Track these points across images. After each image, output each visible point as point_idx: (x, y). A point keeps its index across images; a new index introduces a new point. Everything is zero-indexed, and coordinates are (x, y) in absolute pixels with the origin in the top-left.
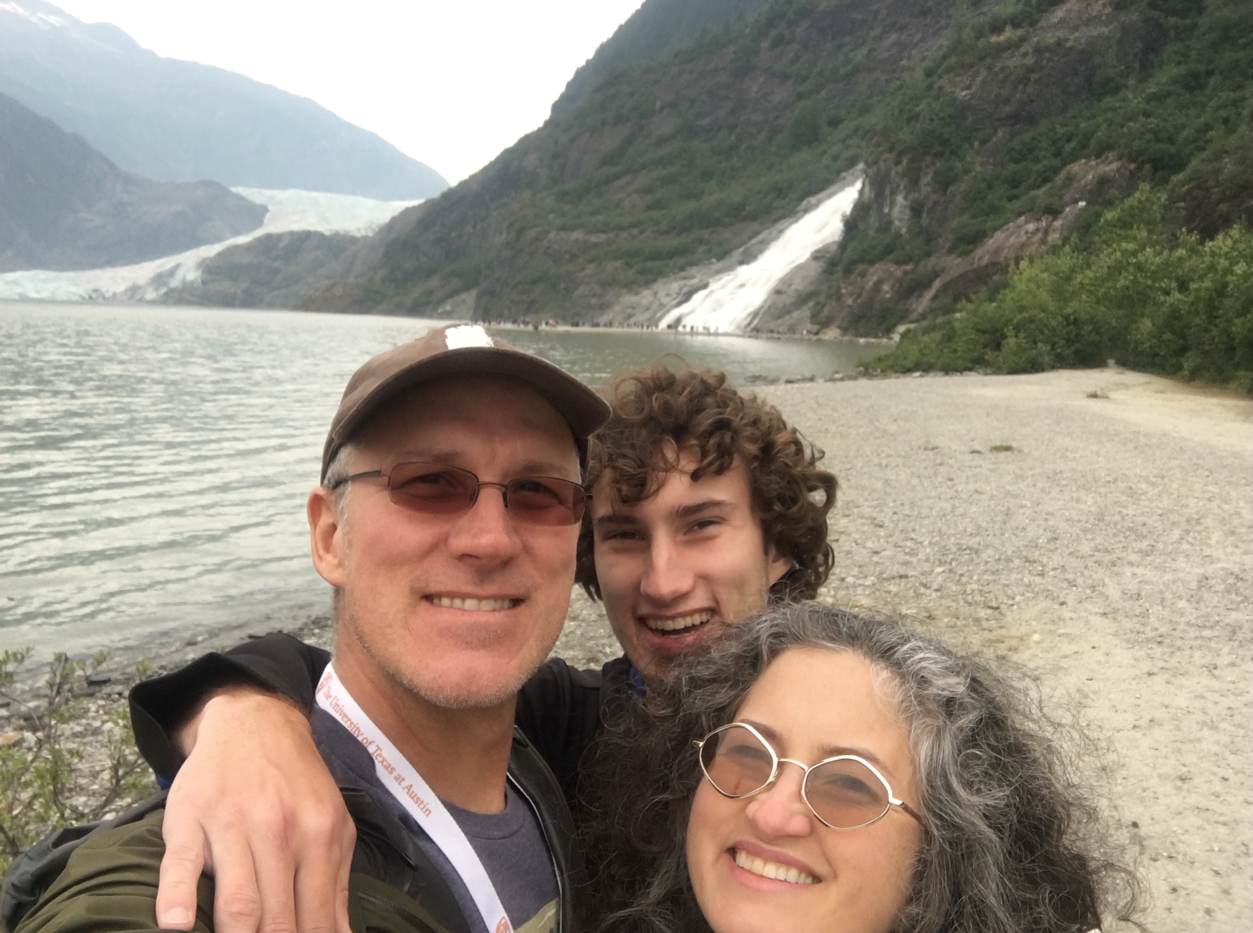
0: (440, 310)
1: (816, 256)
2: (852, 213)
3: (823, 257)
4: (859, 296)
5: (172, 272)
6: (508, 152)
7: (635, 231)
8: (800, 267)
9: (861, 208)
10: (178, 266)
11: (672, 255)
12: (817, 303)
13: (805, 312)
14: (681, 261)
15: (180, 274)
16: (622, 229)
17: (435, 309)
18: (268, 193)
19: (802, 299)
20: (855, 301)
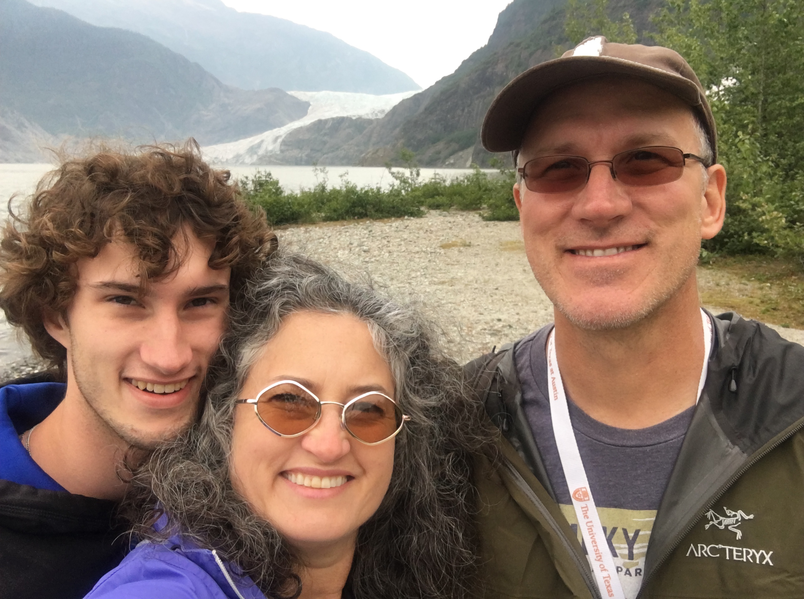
5: (259, 145)
10: (262, 141)
15: (264, 146)
18: (310, 94)
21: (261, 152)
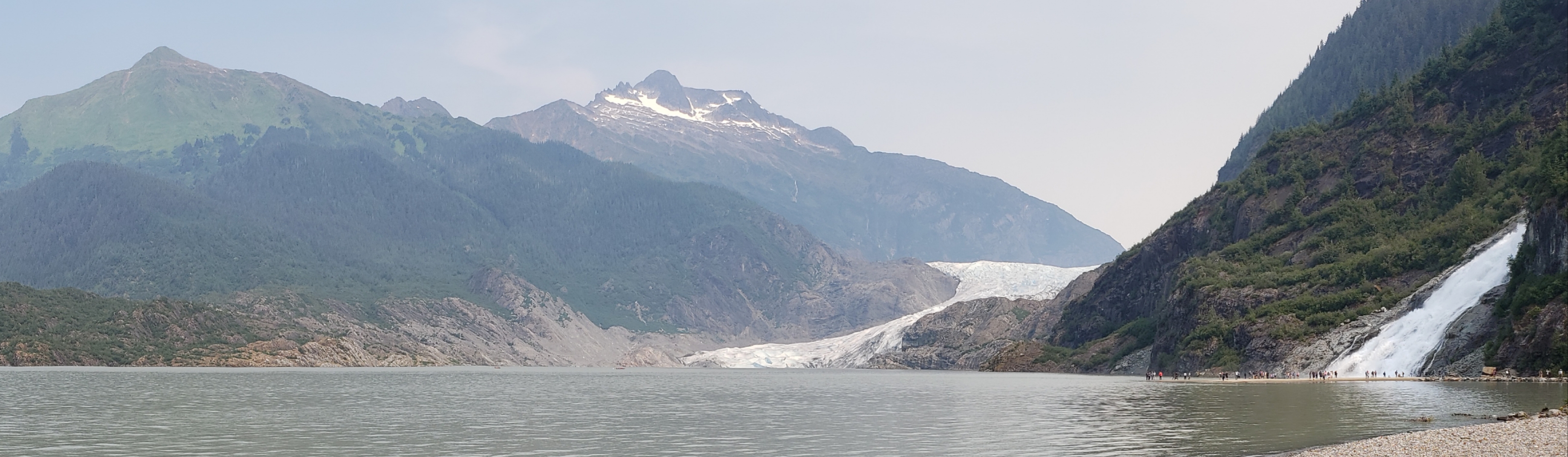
0: (1117, 367)
1: (1487, 299)
2: (1518, 257)
3: (1492, 300)
4: (1532, 337)
6: (1177, 216)
7: (1305, 285)
8: (1470, 311)
9: (1526, 251)
10: (882, 334)
11: (1341, 305)
12: (1491, 345)
13: (1479, 354)
14: (1351, 311)
15: (884, 341)
16: (1291, 283)
17: (1112, 367)
18: (960, 266)
19: (1475, 342)
20: (1528, 341)
21: (879, 350)
